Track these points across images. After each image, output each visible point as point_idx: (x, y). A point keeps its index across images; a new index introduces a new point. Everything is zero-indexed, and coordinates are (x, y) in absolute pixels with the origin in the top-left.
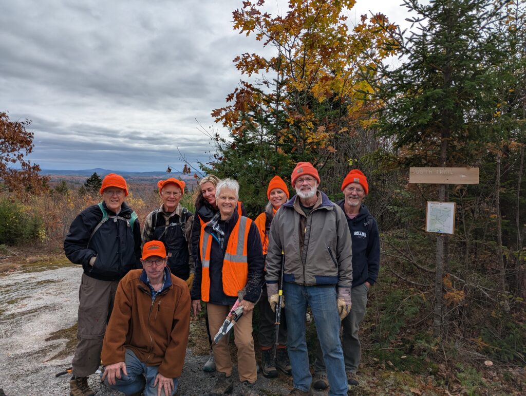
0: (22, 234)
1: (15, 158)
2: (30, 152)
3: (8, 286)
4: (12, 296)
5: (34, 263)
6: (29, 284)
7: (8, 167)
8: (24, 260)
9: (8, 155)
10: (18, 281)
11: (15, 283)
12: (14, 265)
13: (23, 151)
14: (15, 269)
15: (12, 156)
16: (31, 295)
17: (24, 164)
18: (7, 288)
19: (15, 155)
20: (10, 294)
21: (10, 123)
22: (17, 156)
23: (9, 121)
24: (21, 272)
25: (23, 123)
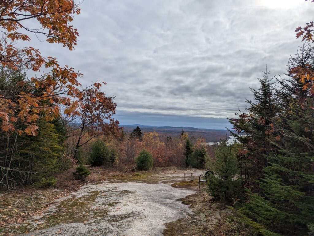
0: (106, 159)
1: (107, 116)
2: (114, 113)
3: (104, 191)
4: (109, 200)
5: (114, 177)
6: (116, 192)
7: (104, 121)
8: (108, 174)
9: (104, 115)
10: (109, 189)
11: (108, 190)
12: (104, 177)
13: (111, 113)
14: (105, 180)
15: (106, 115)
16: (120, 201)
17: (111, 120)
18: (105, 193)
19: (107, 115)
20: (108, 198)
21: (106, 98)
22: (108, 115)
23: (105, 97)
24: (108, 182)
25: (112, 98)
